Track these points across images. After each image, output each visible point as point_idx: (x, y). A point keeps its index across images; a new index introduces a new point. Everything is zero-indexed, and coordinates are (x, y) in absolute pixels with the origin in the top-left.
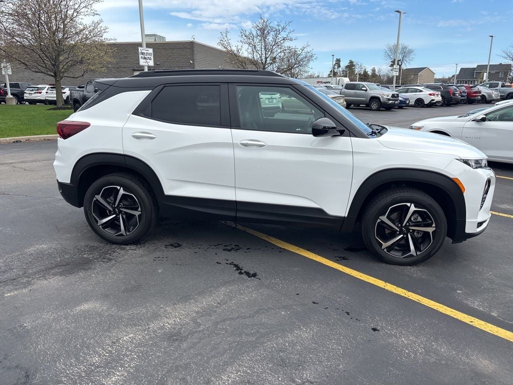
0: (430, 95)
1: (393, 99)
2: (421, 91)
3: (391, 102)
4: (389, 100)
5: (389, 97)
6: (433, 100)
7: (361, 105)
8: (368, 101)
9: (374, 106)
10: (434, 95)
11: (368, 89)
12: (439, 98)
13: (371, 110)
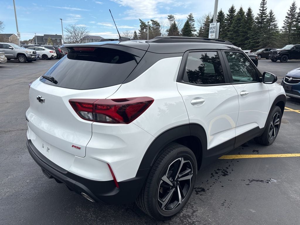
0: (51, 52)
1: (34, 55)
2: (44, 50)
3: (33, 57)
4: (32, 55)
5: (31, 54)
6: (53, 55)
7: (11, 60)
8: (16, 56)
9: (22, 59)
10: (53, 52)
11: (14, 48)
12: (55, 55)
13: (19, 62)
